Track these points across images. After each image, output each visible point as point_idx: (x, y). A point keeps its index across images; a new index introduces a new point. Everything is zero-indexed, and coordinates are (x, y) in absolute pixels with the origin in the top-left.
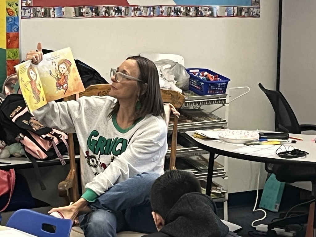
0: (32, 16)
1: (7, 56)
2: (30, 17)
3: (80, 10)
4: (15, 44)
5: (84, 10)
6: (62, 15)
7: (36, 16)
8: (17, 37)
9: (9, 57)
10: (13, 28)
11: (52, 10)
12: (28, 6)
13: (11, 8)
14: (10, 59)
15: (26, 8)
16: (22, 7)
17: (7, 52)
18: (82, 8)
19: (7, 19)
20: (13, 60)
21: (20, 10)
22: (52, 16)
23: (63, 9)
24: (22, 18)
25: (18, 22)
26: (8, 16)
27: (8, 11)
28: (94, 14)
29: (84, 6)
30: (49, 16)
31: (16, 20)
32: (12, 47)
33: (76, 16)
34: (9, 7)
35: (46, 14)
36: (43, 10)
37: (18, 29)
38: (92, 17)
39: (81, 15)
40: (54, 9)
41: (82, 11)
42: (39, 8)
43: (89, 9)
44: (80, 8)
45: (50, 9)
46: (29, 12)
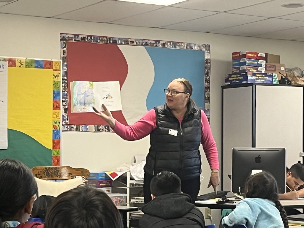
0: (68, 130)
1: (53, 154)
2: (67, 131)
3: (98, 128)
4: (58, 147)
5: (100, 128)
6: (87, 130)
7: (71, 130)
8: (59, 142)
9: (54, 155)
10: (57, 137)
11: (81, 127)
12: (66, 124)
13: (55, 124)
14: (54, 156)
15: (65, 125)
16: (62, 124)
17: (53, 152)
18: (99, 126)
19: (53, 131)
20: (57, 157)
21: (61, 126)
22: (81, 130)
23: (88, 127)
24: (62, 131)
25: (60, 133)
26: (54, 129)
27: (54, 126)
28: (107, 130)
29: (101, 125)
30: (79, 130)
31: (59, 132)
32: (56, 149)
33: (96, 131)
34: (54, 124)
35: (77, 129)
36: (75, 127)
37: (60, 137)
38: (106, 132)
39: (99, 130)
40: (82, 126)
41: (99, 128)
42: (73, 125)
43: (104, 127)
44: (98, 126)
45: (79, 126)
46: (66, 128)
